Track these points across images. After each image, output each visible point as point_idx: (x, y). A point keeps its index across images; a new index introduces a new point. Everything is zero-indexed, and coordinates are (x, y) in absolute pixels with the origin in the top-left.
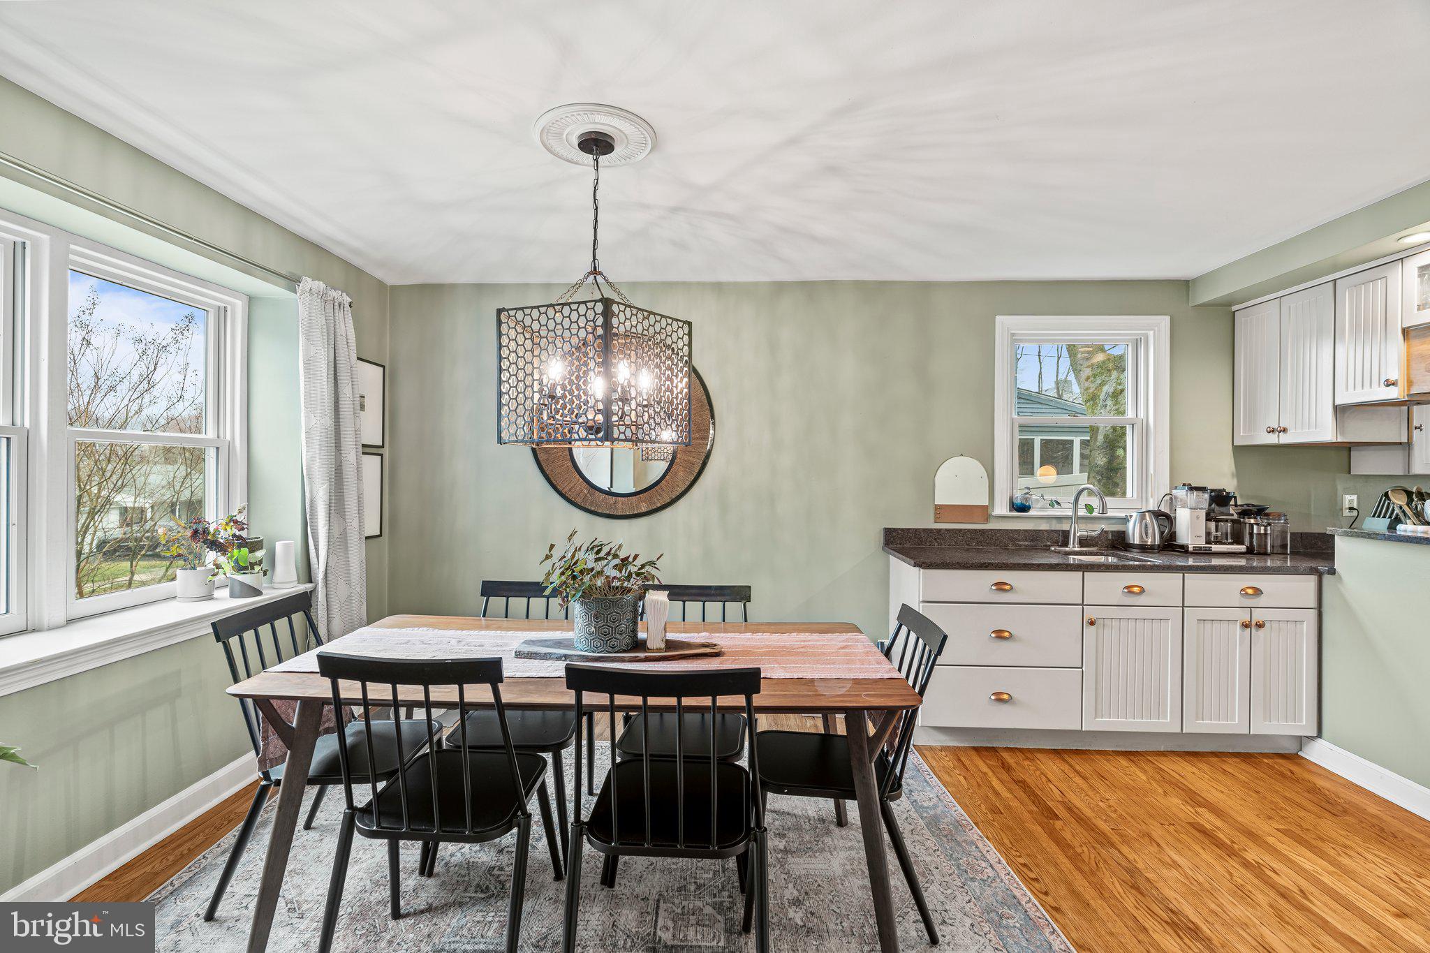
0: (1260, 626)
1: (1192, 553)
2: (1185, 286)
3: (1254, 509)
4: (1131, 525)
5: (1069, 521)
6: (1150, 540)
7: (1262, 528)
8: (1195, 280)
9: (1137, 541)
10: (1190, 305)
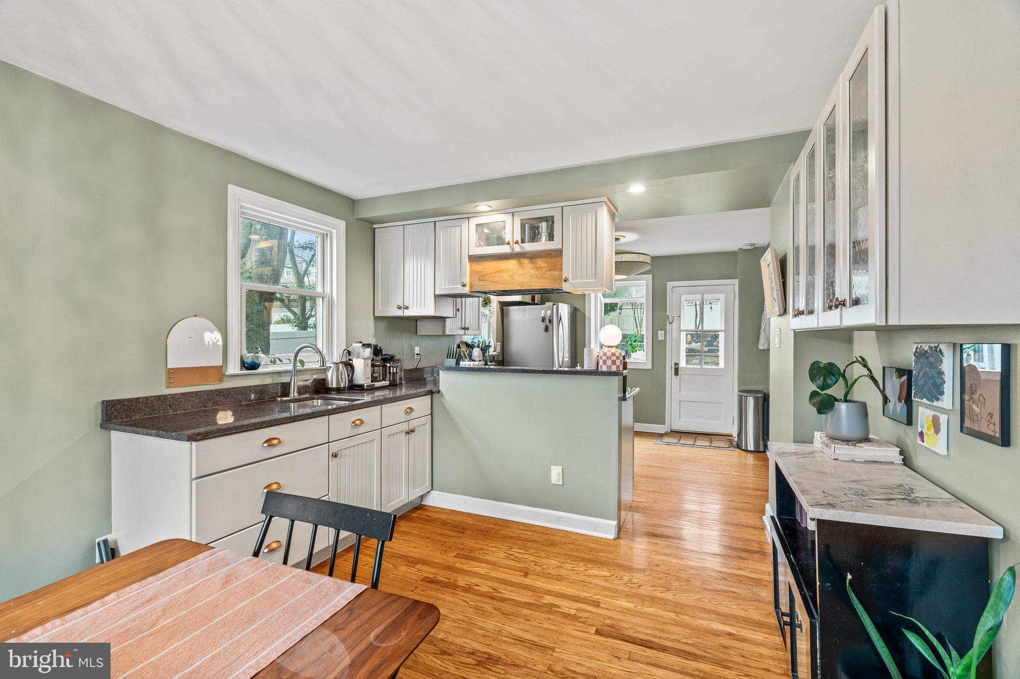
0: (413, 431)
1: (366, 390)
2: (352, 203)
3: (389, 357)
4: (329, 374)
5: (290, 374)
6: (342, 384)
7: (395, 369)
8: (358, 201)
9: (334, 386)
10: (355, 217)
